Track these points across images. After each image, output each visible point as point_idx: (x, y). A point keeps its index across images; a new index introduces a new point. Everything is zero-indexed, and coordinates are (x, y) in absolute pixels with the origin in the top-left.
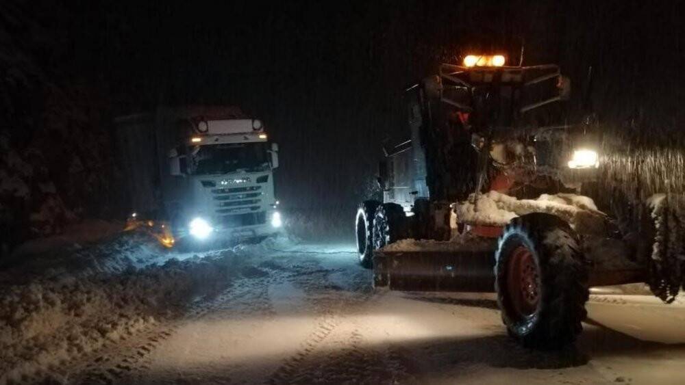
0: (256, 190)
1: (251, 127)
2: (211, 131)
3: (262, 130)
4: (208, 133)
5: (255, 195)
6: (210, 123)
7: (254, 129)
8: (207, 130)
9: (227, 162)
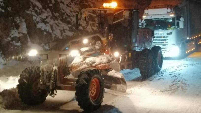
0: (166, 37)
2: (150, 13)
3: (171, 13)
5: (165, 40)
6: (149, 10)
7: (167, 12)
8: (148, 13)
9: (157, 26)
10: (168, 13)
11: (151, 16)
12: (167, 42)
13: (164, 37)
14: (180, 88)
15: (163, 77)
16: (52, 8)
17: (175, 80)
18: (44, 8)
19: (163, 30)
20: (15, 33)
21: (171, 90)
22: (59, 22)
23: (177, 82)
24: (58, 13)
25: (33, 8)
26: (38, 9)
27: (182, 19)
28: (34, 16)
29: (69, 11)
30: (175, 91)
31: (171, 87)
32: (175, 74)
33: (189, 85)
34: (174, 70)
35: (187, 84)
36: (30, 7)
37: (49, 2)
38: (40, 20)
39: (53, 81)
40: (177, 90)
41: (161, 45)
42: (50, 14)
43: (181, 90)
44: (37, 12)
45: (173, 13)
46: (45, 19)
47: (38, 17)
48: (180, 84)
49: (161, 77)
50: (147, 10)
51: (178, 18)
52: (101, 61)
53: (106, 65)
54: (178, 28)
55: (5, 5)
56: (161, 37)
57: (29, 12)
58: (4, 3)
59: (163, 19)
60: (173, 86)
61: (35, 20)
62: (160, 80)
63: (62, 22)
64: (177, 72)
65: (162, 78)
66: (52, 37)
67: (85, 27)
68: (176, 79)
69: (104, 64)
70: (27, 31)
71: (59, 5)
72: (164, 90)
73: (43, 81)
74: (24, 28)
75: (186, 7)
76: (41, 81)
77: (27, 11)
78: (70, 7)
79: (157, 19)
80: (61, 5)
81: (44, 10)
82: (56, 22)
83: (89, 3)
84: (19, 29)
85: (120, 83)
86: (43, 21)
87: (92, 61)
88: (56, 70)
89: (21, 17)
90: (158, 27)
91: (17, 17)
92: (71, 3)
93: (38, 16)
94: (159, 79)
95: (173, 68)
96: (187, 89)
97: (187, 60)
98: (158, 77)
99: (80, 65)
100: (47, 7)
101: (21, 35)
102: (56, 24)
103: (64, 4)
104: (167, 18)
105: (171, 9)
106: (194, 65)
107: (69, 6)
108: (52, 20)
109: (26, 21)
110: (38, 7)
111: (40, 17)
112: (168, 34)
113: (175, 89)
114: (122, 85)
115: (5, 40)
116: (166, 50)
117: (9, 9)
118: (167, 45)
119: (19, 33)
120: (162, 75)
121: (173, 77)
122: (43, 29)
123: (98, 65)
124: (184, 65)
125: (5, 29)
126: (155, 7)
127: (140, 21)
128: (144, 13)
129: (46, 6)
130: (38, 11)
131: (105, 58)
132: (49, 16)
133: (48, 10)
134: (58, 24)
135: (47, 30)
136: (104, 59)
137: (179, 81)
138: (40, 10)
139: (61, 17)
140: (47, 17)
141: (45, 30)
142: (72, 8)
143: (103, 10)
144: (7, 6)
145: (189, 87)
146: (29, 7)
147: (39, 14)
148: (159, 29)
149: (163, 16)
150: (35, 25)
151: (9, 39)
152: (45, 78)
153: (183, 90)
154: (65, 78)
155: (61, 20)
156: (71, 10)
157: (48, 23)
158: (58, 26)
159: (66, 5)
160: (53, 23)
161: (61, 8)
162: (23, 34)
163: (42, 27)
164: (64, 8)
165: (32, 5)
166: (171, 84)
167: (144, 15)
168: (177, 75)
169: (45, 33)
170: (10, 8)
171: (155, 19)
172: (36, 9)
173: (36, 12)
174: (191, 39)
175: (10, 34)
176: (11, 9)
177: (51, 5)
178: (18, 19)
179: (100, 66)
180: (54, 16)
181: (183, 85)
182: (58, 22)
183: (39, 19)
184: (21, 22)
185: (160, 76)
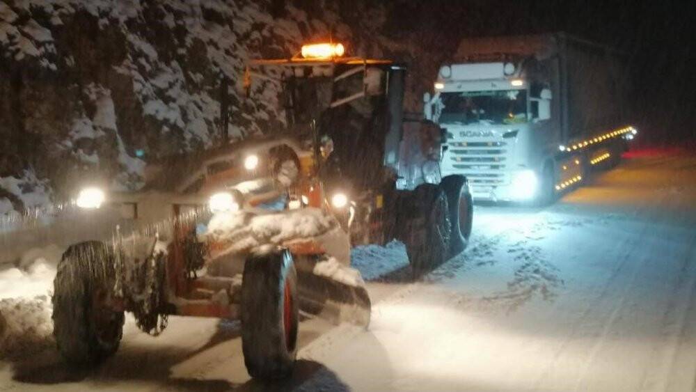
0: (501, 146)
1: (502, 71)
2: (454, 77)
3: (516, 75)
4: (451, 79)
5: (497, 152)
6: (454, 67)
7: (505, 74)
8: (450, 77)
9: (474, 112)
10: (508, 77)
11: (458, 84)
12: (504, 159)
13: (495, 144)
14: (539, 290)
15: (491, 259)
16: (186, 60)
17: (523, 267)
18: (165, 58)
19: (492, 124)
20: (83, 129)
21: (511, 297)
22: (204, 99)
23: (529, 274)
24: (200, 72)
25: (134, 60)
26: (148, 61)
27: (546, 94)
28: (137, 81)
29: (232, 69)
30: (525, 299)
31: (513, 288)
32: (525, 251)
33: (563, 282)
34: (521, 238)
35: (558, 281)
36: (127, 58)
37: (176, 41)
38: (152, 91)
39: (153, 287)
40: (529, 298)
41: (486, 167)
42: (181, 76)
43: (542, 296)
44: (145, 70)
45: (522, 76)
46: (167, 90)
47: (148, 85)
48: (538, 279)
49: (486, 259)
50: (449, 69)
51: (535, 90)
52: (298, 230)
53: (311, 241)
54: (536, 121)
55: (57, 51)
56: (485, 144)
57: (121, 70)
58: (56, 46)
59: (494, 94)
60: (517, 286)
61: (140, 93)
62: (483, 266)
63: (213, 98)
64: (531, 243)
65: (490, 262)
66: (184, 139)
67: (276, 113)
68: (528, 265)
69: (306, 237)
70: (117, 123)
71: (206, 51)
72: (493, 296)
73: (125, 288)
74: (108, 115)
75: (556, 61)
76: (116, 287)
77: (116, 68)
78: (235, 57)
79: (475, 92)
80: (211, 51)
81: (162, 65)
82: (196, 97)
83: (287, 45)
84: (95, 119)
85: (351, 302)
86: (161, 94)
87: (272, 227)
88: (162, 253)
89: (100, 85)
90: (478, 116)
91: (90, 83)
92: (238, 45)
93: (146, 80)
94: (481, 264)
95: (517, 231)
96: (557, 295)
97: (558, 211)
98: (477, 258)
99: (233, 238)
100: (171, 56)
101: (101, 133)
102: (195, 103)
103: (218, 48)
104: (505, 91)
105: (516, 66)
106: (579, 224)
107: (231, 55)
108: (184, 92)
109: (113, 96)
110: (147, 57)
111: (152, 85)
112: (507, 135)
113: (523, 294)
114: (355, 305)
115: (58, 145)
116: (499, 181)
117: (70, 61)
118: (503, 166)
119: (95, 128)
120: (488, 253)
121: (519, 257)
122: (160, 117)
123: (289, 239)
124: (550, 223)
125: (57, 118)
126: (471, 60)
127: (427, 97)
128: (440, 77)
129: (170, 53)
130: (148, 68)
131: (311, 219)
132: (177, 80)
133: (174, 64)
134: (200, 104)
135: (172, 121)
136: (307, 221)
137: (536, 271)
138: (153, 65)
139: (209, 85)
140: (171, 85)
141: (166, 121)
142: (239, 60)
143: (300, 67)
144: (66, 54)
145: (565, 288)
146: (123, 57)
147: (147, 76)
148: (482, 121)
149: (493, 85)
150: (139, 108)
151: (69, 144)
152: (128, 277)
153: (545, 298)
154: (190, 277)
155: (211, 93)
156: (237, 65)
157: (174, 100)
158: (200, 108)
159: (222, 53)
160: (187, 103)
161: (211, 61)
162: (106, 130)
163: (157, 111)
164: (218, 60)
165: (130, 51)
166: (512, 279)
167: (440, 82)
168: (529, 254)
169: (166, 129)
170: (72, 58)
171: (469, 92)
172: (143, 61)
173: (141, 69)
174: (572, 150)
175: (71, 130)
176: (73, 62)
177: (182, 51)
178: (93, 90)
179: (294, 244)
180: (189, 80)
181: (546, 282)
182: (201, 99)
183: (149, 89)
184: (100, 96)
185: (481, 256)
